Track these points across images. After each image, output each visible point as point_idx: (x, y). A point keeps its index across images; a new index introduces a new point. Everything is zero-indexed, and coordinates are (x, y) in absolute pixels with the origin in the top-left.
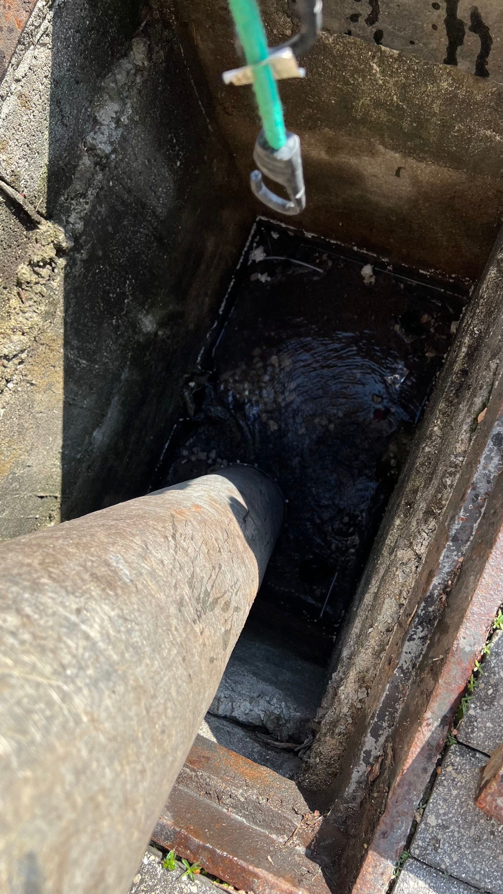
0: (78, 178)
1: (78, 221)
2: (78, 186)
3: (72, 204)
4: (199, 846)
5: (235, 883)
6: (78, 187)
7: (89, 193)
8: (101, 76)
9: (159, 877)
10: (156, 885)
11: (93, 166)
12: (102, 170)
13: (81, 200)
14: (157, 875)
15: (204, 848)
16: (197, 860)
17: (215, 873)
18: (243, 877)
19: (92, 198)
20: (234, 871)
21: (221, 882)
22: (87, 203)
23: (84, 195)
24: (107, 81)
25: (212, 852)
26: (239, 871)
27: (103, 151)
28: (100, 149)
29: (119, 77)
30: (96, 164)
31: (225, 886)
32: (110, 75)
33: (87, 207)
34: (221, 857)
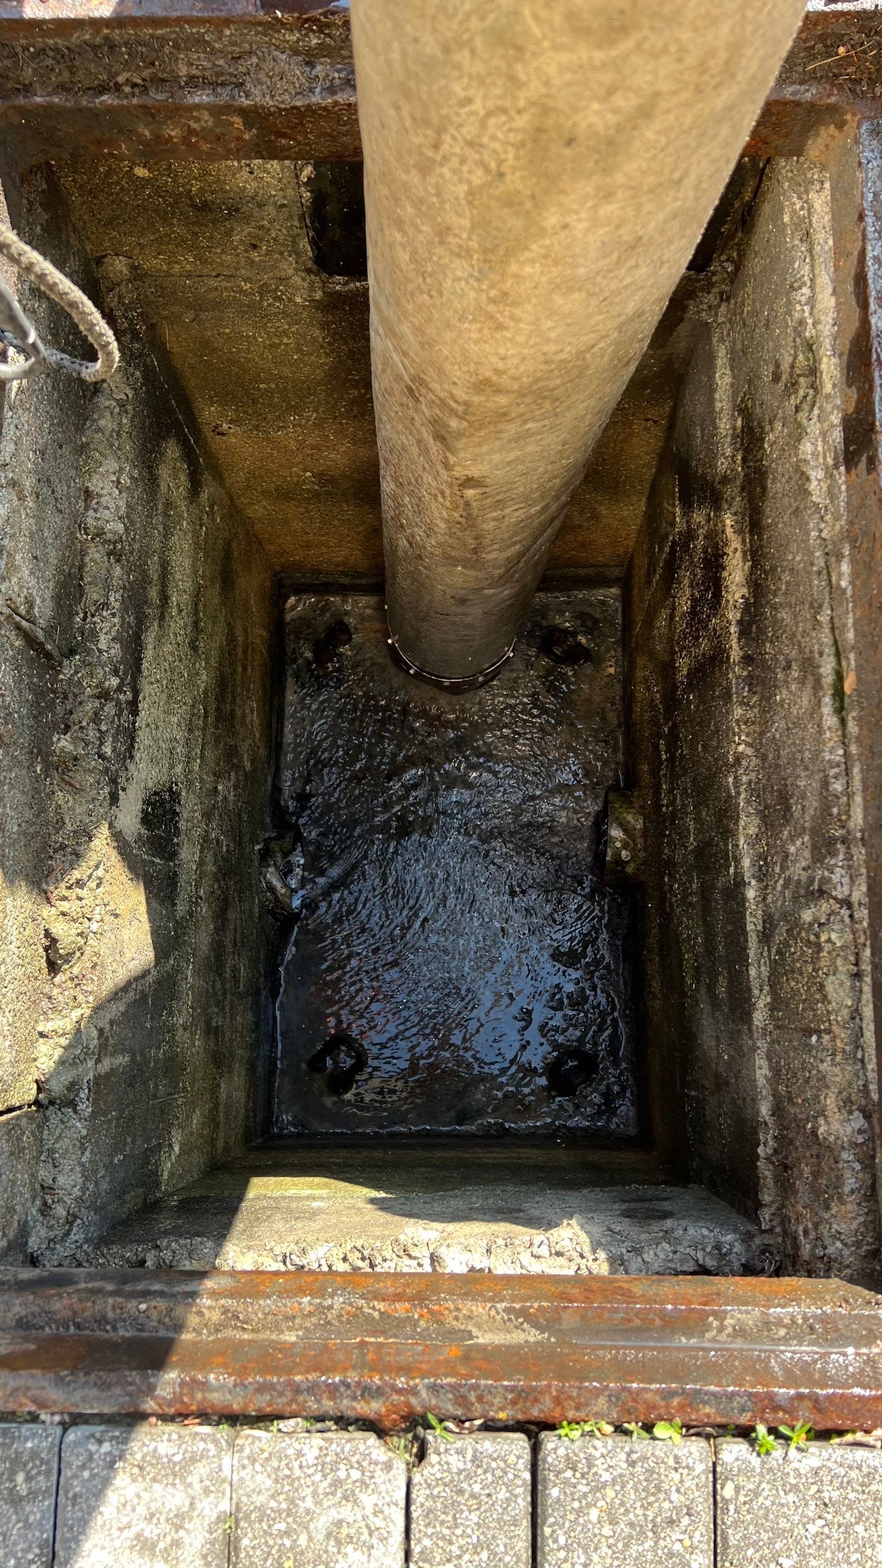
0: (90, 584)
1: (112, 645)
2: (93, 594)
3: (94, 623)
4: (792, 1398)
5: (862, 1425)
6: (95, 596)
7: (112, 599)
8: (80, 429)
9: (758, 1470)
10: (759, 1486)
11: (106, 558)
12: (118, 561)
13: (105, 613)
14: (753, 1470)
15: (800, 1397)
16: (797, 1420)
17: (830, 1425)
18: (869, 1410)
19: (117, 605)
20: (853, 1407)
21: (841, 1433)
22: (114, 615)
23: (106, 605)
24: (87, 433)
25: (814, 1399)
26: (859, 1406)
27: (115, 533)
28: (110, 531)
29: (102, 423)
30: (109, 554)
31: (849, 1438)
32: (88, 424)
33: (116, 620)
34: (829, 1397)
